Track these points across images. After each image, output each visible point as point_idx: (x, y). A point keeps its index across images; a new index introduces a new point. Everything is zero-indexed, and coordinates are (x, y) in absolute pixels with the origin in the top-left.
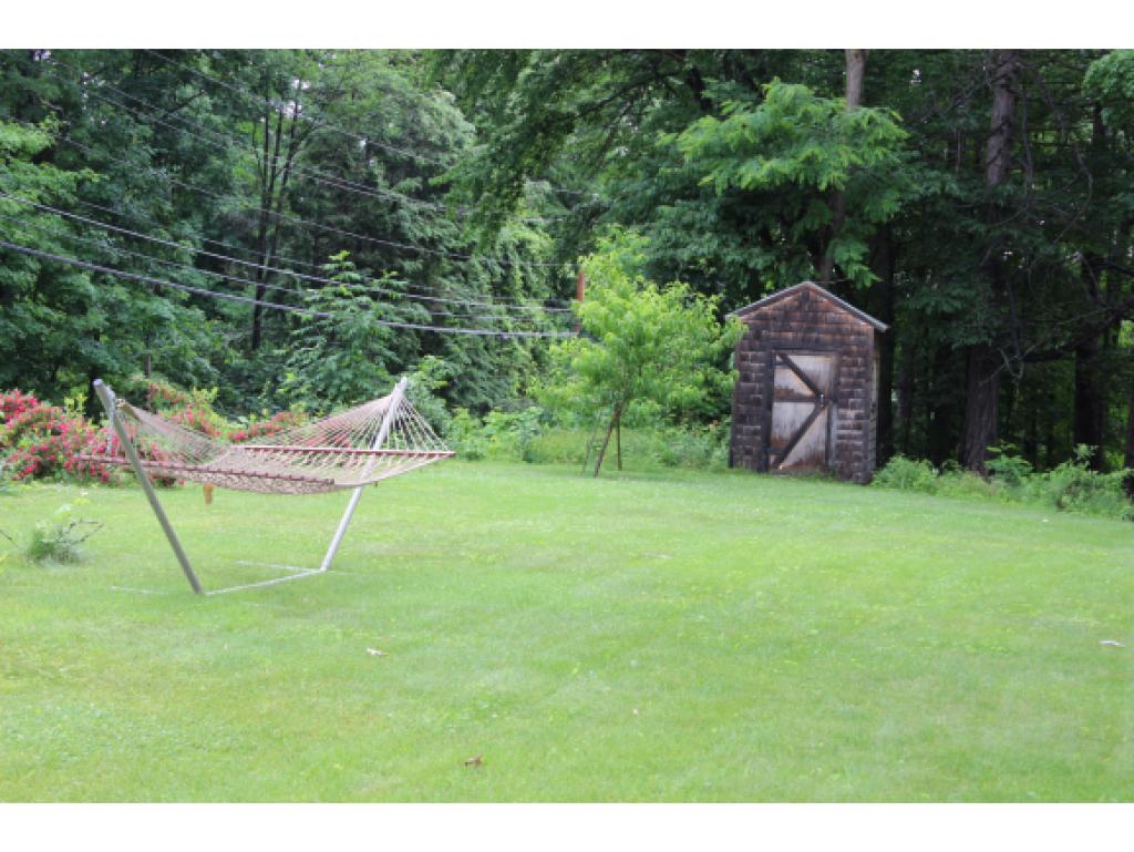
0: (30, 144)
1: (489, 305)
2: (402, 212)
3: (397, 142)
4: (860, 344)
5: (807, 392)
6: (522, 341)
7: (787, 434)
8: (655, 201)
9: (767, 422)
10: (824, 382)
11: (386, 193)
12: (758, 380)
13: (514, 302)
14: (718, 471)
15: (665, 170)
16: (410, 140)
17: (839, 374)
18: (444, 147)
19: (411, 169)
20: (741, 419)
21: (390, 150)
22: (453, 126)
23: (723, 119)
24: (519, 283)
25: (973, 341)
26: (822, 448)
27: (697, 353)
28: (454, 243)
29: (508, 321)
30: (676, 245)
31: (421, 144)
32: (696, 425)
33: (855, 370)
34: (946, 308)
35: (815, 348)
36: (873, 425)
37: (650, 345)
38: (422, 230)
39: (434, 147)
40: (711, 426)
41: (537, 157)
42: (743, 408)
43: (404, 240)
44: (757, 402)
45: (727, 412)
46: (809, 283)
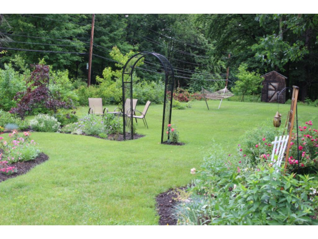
0: (136, 49)
1: (210, 75)
2: (195, 57)
3: (193, 44)
4: (283, 81)
5: (274, 89)
6: (216, 82)
7: (271, 96)
8: (247, 57)
9: (267, 94)
10: (277, 87)
11: (192, 54)
12: (266, 87)
13: (214, 74)
14: (259, 102)
15: (249, 52)
16: (195, 43)
17: (279, 86)
18: (202, 45)
19: (196, 49)
20: (263, 94)
21: (192, 46)
22: (203, 40)
23: (259, 44)
24: (215, 70)
25: (302, 80)
26: (276, 98)
27: (257, 83)
28: (204, 63)
29: (213, 77)
30: (251, 65)
31: (198, 44)
32: (255, 95)
33: (282, 85)
34: (297, 75)
35: (275, 82)
36: (285, 94)
37: (250, 82)
38: (198, 61)
39: (200, 45)
40: (258, 95)
41: (225, 49)
42: (263, 92)
43: (195, 63)
44: (266, 91)
45: (260, 93)
46: (274, 71)
